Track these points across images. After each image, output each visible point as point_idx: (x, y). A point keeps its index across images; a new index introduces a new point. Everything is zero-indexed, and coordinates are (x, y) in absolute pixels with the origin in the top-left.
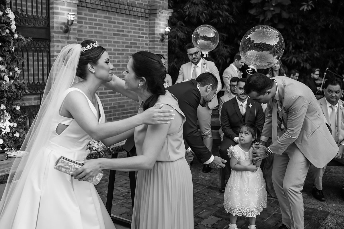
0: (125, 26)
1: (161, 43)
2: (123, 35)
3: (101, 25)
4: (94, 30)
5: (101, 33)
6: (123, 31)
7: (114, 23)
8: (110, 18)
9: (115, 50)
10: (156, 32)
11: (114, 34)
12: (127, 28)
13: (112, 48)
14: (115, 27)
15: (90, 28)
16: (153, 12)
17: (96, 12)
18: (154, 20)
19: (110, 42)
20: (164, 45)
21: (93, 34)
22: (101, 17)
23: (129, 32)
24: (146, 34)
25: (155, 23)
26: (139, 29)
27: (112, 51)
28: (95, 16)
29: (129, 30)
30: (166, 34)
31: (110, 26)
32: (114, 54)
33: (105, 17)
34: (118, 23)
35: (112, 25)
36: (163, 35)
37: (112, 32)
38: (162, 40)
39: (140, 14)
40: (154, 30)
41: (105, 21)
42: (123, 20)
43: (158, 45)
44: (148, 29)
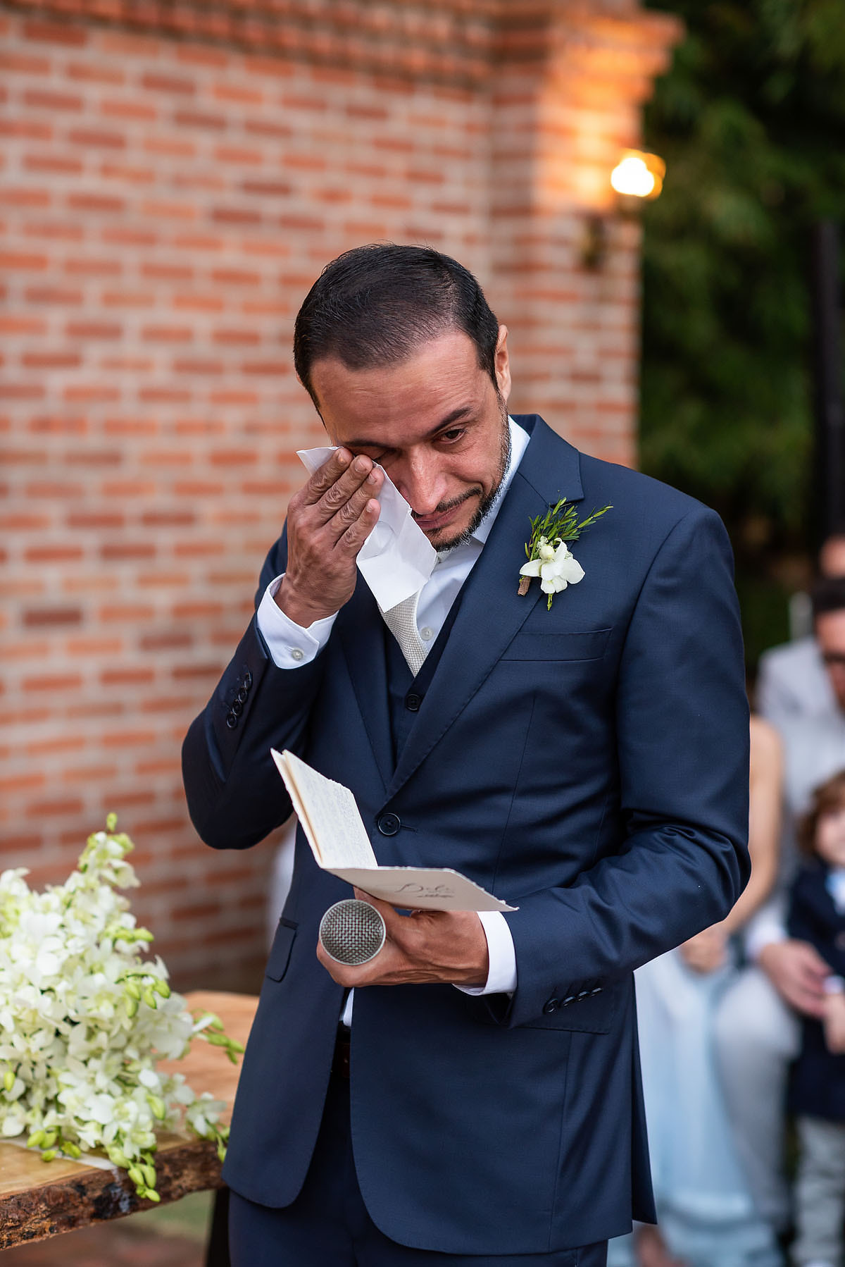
0: (304, 147)
1: (585, 285)
2: (291, 223)
3: (115, 142)
4: (60, 184)
5: (110, 205)
6: (280, 189)
7: (215, 123)
8: (184, 88)
9: (225, 337)
10: (546, 196)
11: (223, 216)
12: (317, 164)
13: (202, 323)
14: (227, 155)
15: (33, 163)
16: (522, 39)
17: (76, 39)
18: (528, 99)
19: (183, 273)
20: (603, 299)
21: (58, 213)
22: (115, 78)
23: (333, 196)
24: (459, 209)
25: (532, 128)
26: (415, 176)
27: (203, 349)
28: (76, 72)
29: (335, 179)
30: (624, 210)
31: (186, 151)
32: (212, 369)
33: (152, 82)
34: (255, 128)
35: (205, 141)
36: (595, 223)
37: (201, 200)
38: (592, 262)
39: (418, 58)
40: (523, 184)
41: (146, 114)
42: (291, 102)
43: (558, 297)
44: (479, 170)
